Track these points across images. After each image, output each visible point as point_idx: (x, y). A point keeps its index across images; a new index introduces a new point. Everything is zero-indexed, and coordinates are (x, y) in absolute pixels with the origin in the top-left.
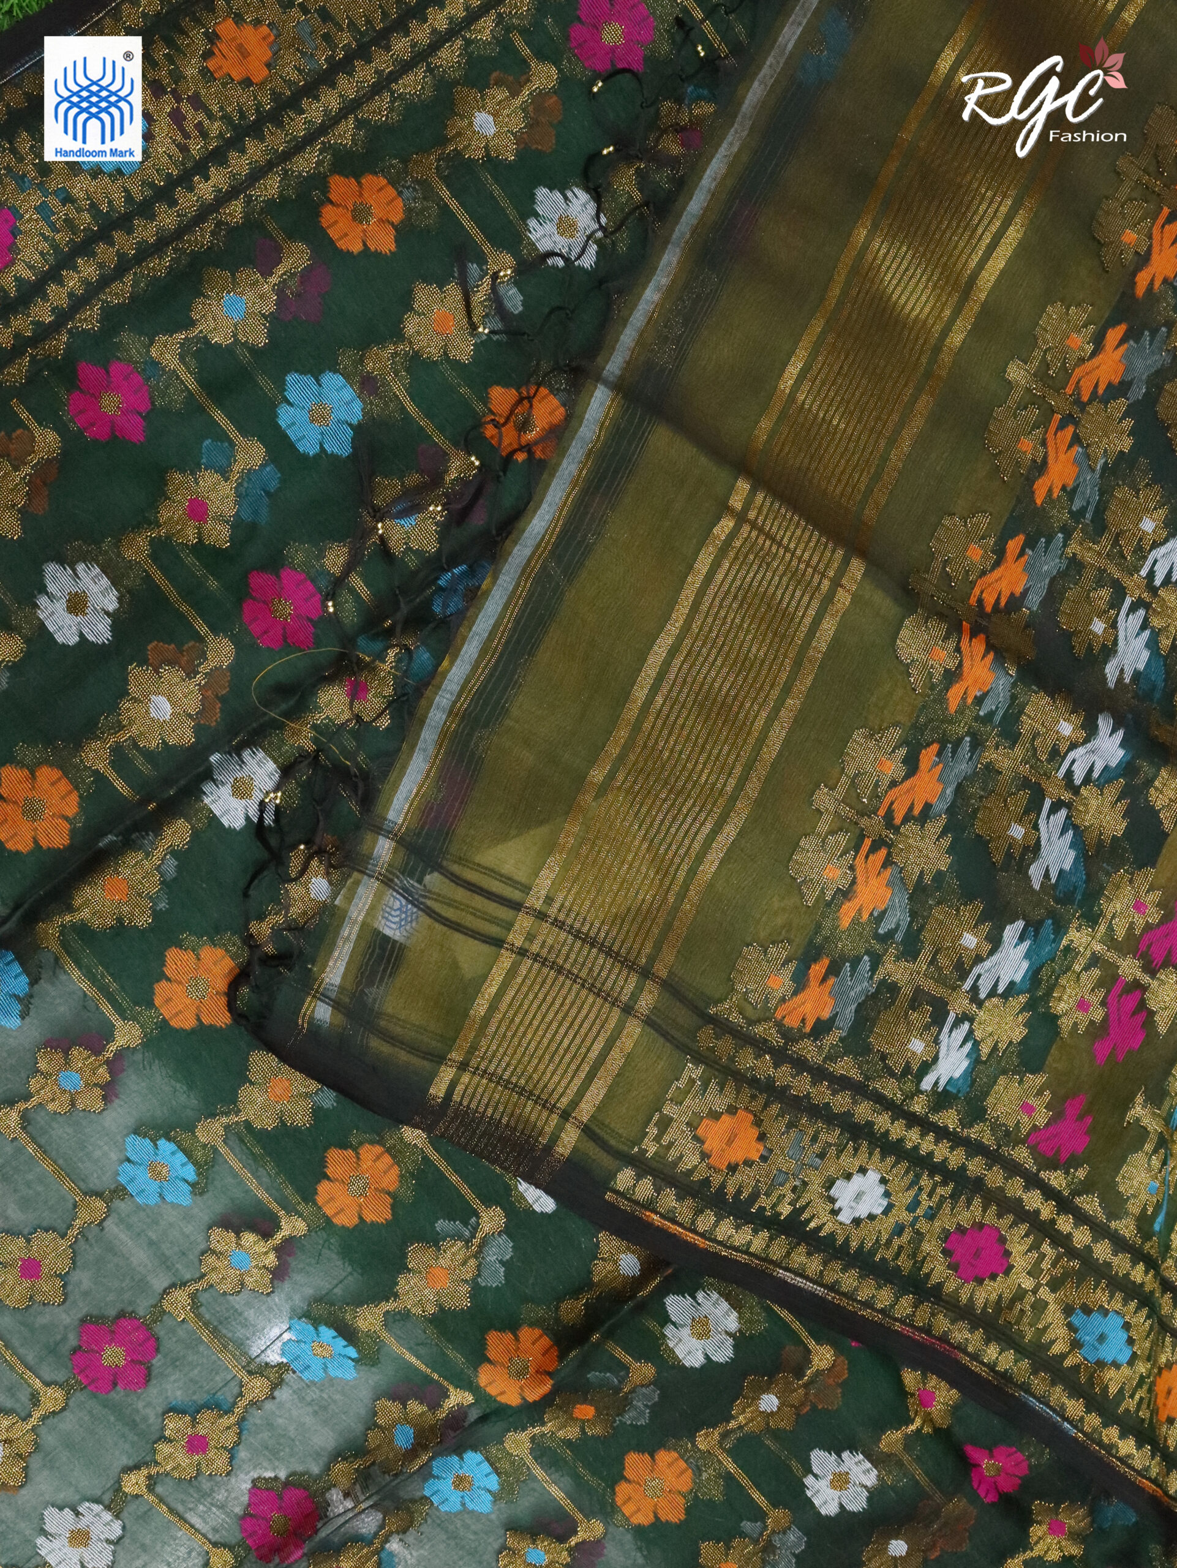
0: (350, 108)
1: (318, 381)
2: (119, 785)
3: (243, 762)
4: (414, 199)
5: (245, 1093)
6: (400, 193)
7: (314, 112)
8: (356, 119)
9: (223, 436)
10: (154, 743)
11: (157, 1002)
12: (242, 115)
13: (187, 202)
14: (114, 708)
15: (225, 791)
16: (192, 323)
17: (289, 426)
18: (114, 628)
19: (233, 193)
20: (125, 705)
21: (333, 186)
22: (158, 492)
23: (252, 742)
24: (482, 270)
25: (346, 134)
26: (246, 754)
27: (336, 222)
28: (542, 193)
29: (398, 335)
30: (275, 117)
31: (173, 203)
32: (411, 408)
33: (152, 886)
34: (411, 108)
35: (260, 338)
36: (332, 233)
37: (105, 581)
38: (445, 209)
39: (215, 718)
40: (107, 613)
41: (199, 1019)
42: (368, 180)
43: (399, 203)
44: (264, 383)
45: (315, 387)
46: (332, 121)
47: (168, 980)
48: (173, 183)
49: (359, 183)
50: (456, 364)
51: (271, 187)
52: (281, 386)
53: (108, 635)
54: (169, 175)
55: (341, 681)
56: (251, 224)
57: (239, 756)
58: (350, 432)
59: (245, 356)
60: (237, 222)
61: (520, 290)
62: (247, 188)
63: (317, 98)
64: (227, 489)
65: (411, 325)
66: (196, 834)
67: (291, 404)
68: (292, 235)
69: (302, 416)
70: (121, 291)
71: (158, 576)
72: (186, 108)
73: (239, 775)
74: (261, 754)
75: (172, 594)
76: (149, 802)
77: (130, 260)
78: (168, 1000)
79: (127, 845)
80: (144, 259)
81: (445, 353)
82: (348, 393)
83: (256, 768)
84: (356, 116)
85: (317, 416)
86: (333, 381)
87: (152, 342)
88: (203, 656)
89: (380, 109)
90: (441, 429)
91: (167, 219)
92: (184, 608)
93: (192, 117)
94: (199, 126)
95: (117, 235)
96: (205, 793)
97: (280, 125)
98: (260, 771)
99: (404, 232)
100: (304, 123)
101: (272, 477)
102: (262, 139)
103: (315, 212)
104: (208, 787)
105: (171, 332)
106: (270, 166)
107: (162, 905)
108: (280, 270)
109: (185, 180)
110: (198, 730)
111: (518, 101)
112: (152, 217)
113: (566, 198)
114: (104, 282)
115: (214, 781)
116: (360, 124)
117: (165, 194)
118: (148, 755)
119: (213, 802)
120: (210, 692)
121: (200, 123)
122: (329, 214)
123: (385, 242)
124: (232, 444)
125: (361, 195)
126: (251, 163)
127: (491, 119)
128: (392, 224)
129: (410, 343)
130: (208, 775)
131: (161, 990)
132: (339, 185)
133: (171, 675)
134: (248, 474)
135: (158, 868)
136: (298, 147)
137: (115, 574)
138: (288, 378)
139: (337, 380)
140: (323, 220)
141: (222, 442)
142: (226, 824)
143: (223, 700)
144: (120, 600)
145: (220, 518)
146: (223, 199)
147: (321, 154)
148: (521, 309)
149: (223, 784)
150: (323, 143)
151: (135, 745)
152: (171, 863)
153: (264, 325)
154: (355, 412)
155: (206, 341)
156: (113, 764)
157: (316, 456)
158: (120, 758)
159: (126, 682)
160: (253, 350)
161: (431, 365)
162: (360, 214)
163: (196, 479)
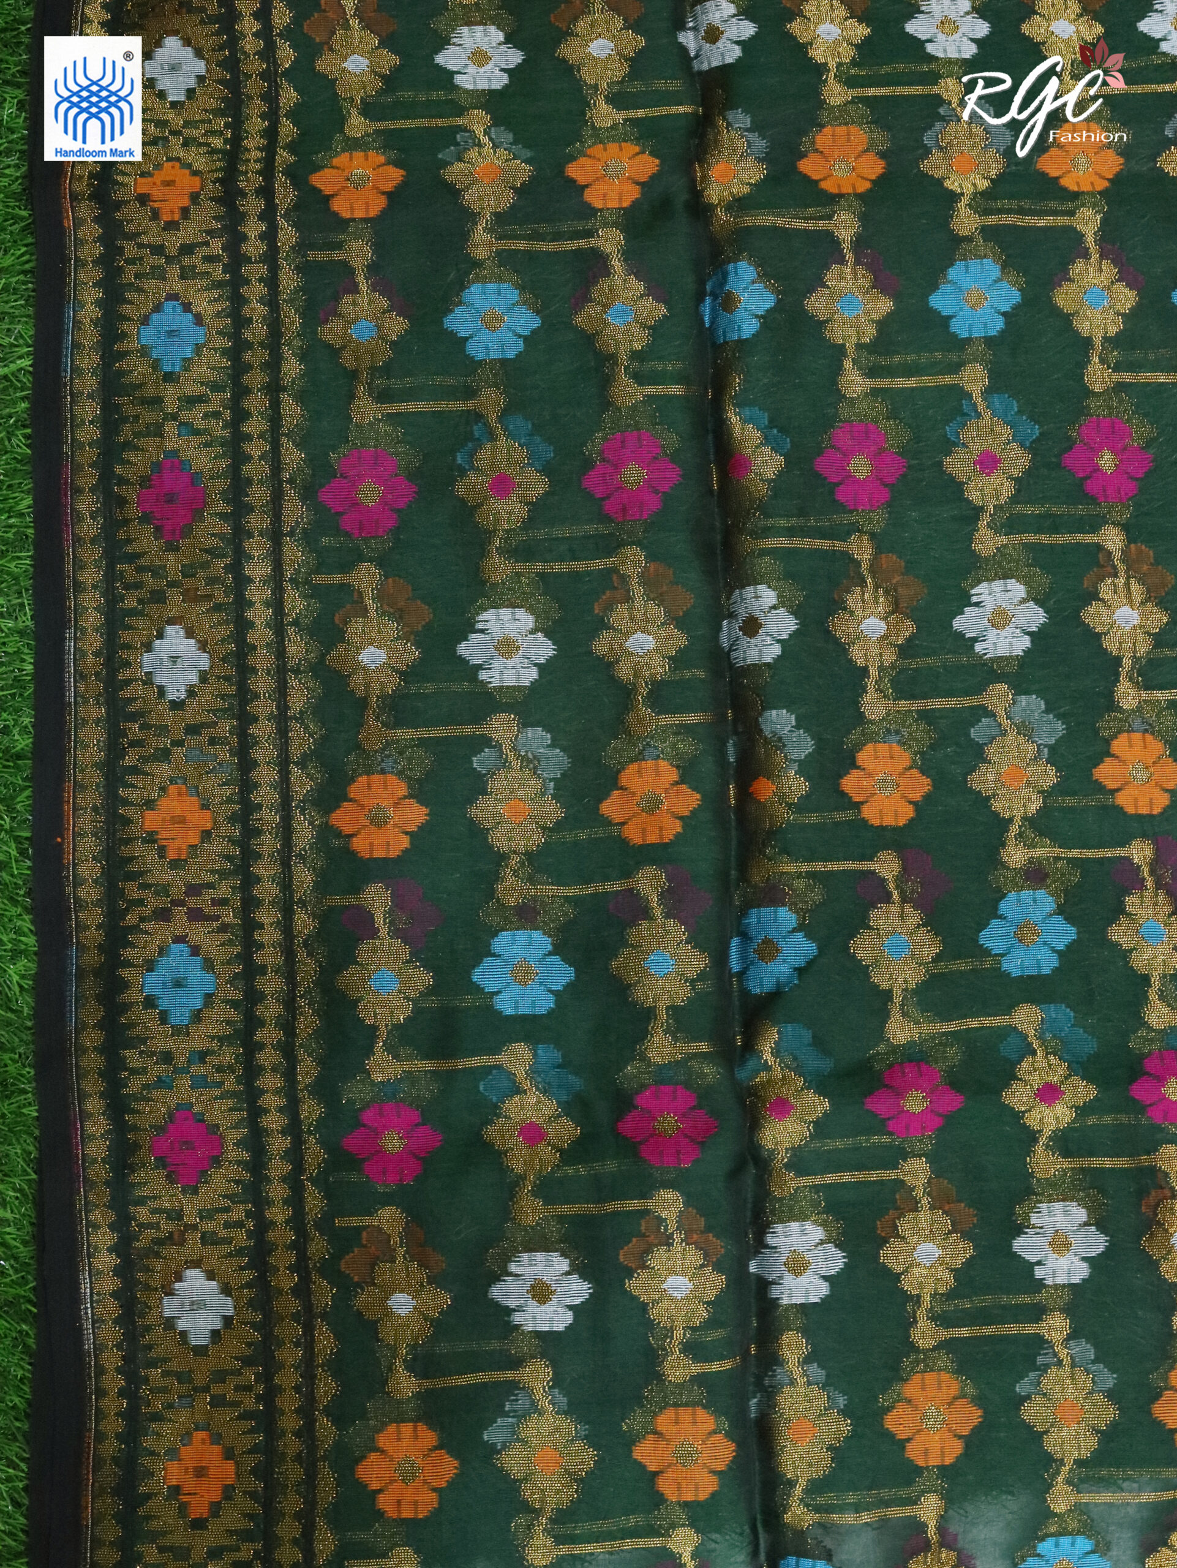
0: (283, 763)
1: (494, 955)
2: (715, 1367)
3: (775, 1248)
4: (396, 762)
5: (1051, 1443)
6: (383, 772)
7: (266, 795)
8: (296, 764)
9: (488, 1070)
10: (703, 1313)
11: (921, 1463)
12: (228, 858)
13: (269, 957)
14: (650, 1325)
15: (789, 1280)
16: (375, 1028)
17: (516, 1008)
18: (584, 1277)
19: (288, 912)
20: (653, 1313)
21: (339, 824)
22: (494, 1156)
23: (761, 1228)
24: (495, 747)
25: (302, 784)
26: (770, 1240)
27: (371, 844)
28: (463, 649)
29: (502, 858)
30: (250, 833)
31: (262, 970)
32: (573, 891)
33: (820, 1399)
34: (318, 710)
35: (423, 978)
36: (379, 854)
37: (539, 1256)
38: (422, 742)
39: (719, 1246)
40: (568, 1273)
41: (960, 1437)
42: (354, 790)
43: (391, 778)
44: (467, 1001)
45: (498, 962)
46: (284, 784)
47: (909, 1440)
48: (246, 958)
49: (351, 800)
50: (559, 825)
51: (304, 877)
52: (479, 989)
53: (586, 1285)
54: (238, 956)
55: (764, 1117)
56: (325, 917)
57: (767, 1247)
58: (556, 958)
59: (433, 1003)
60: (315, 927)
61: (532, 725)
62: (291, 897)
63: (256, 786)
64: (532, 1098)
65: (499, 840)
66: (805, 1332)
67: (498, 993)
68: (356, 889)
69: (516, 989)
70: (307, 1070)
71: (566, 1209)
72: (193, 902)
73: (783, 1259)
74: (779, 1228)
75: (591, 1208)
76: (748, 1350)
77: (287, 1041)
78: (926, 1452)
79: (770, 1395)
80: (294, 1028)
81: (544, 828)
82: (522, 936)
83: (788, 1240)
84: (294, 763)
85: (522, 975)
86: (502, 942)
87: (368, 1073)
88: (660, 1220)
89: (301, 740)
90: (606, 879)
91: (271, 984)
92: (611, 1207)
93: (203, 901)
94: (215, 902)
95: (258, 1036)
96: (778, 1299)
97: (259, 832)
98: (793, 1239)
99: (419, 792)
100: (271, 811)
101: (549, 1054)
102: (259, 856)
103: (351, 855)
104: (775, 1291)
105: (369, 1051)
106: (286, 864)
107: (842, 1401)
108: (379, 920)
109: (250, 945)
110: (718, 1268)
111: (373, 614)
112: (262, 996)
113: (482, 631)
114: (290, 1075)
115: (773, 1283)
116: (302, 764)
117: (251, 971)
118: (711, 1324)
119: (790, 1296)
120: (695, 1236)
121: (213, 899)
122: (359, 844)
123: (417, 814)
124: (498, 1067)
125: (363, 806)
126: (274, 880)
127: (372, 649)
128: (405, 797)
129: (515, 852)
130: (763, 1285)
131: (914, 1452)
132: (343, 818)
133: (658, 1258)
134: (533, 1072)
135: (809, 1383)
136: (286, 831)
137: (538, 1243)
138: (475, 979)
139: (504, 937)
140: (363, 854)
141: (490, 1073)
142: (816, 1300)
143: (709, 1229)
144: (564, 1255)
145: (551, 1119)
146: (287, 926)
147: (304, 815)
148: (549, 736)
149: (781, 1278)
150: (297, 807)
151: (694, 1329)
152: (813, 1368)
153: (416, 967)
154: (541, 941)
155: (397, 1027)
156: (696, 1359)
157: (557, 1002)
158: (694, 1349)
159: (635, 1298)
160: (431, 991)
161: (546, 849)
162: (378, 821)
163: (505, 1117)
